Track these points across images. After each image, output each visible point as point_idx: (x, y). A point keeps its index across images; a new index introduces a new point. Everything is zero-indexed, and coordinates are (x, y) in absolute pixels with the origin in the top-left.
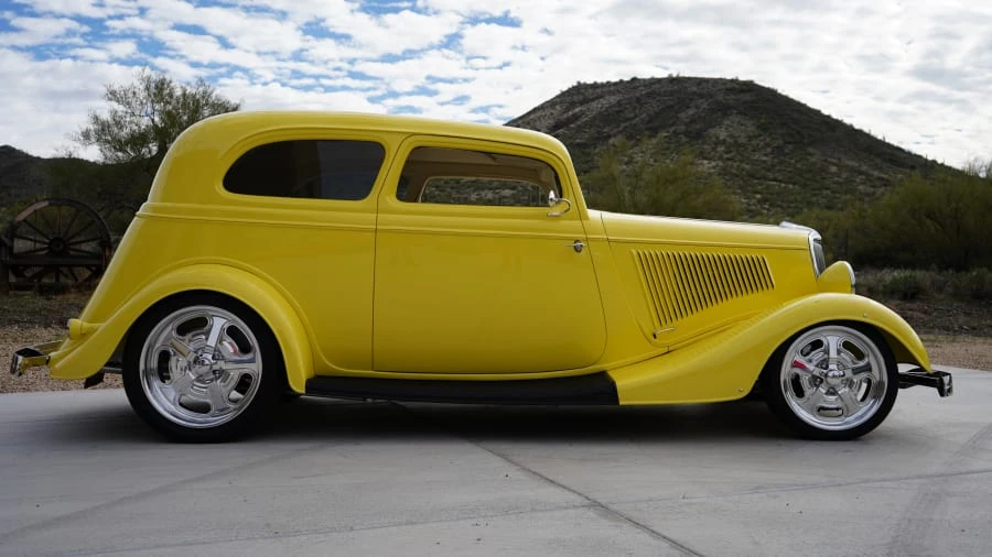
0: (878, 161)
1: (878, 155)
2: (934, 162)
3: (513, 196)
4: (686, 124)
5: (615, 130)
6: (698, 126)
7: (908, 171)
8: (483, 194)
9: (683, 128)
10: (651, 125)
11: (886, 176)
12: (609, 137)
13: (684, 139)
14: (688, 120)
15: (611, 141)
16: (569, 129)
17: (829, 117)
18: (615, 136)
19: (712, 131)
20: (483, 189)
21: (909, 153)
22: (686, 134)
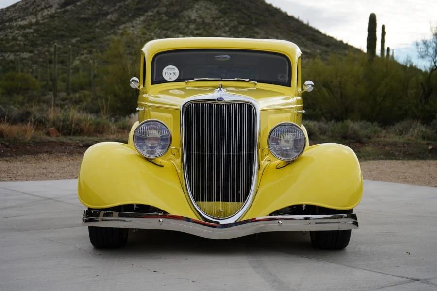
0: (304, 39)
1: (304, 36)
2: (341, 42)
3: (30, 58)
4: (166, 6)
5: (112, 9)
6: (176, 9)
7: (324, 48)
8: (6, 56)
9: (164, 9)
10: (140, 6)
11: (309, 51)
12: (107, 14)
13: (165, 18)
14: (168, 3)
15: (109, 17)
16: (75, 6)
17: (270, 6)
18: (112, 13)
19: (186, 13)
20: (6, 52)
21: (325, 35)
22: (167, 13)
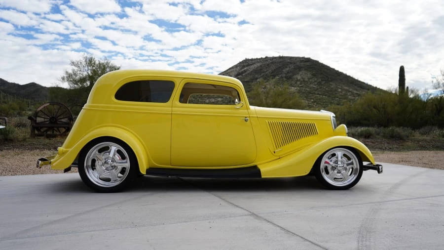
0: (356, 87)
1: (356, 85)
2: (376, 87)
3: (222, 101)
4: (285, 73)
5: (260, 76)
6: (290, 74)
7: (366, 91)
8: (211, 100)
9: (284, 75)
10: (273, 74)
11: (359, 93)
12: (257, 79)
13: (285, 79)
14: (286, 72)
15: (258, 80)
16: (242, 76)
17: (338, 71)
18: (259, 78)
19: (295, 76)
20: (211, 98)
21: (367, 84)
22: (285, 77)
